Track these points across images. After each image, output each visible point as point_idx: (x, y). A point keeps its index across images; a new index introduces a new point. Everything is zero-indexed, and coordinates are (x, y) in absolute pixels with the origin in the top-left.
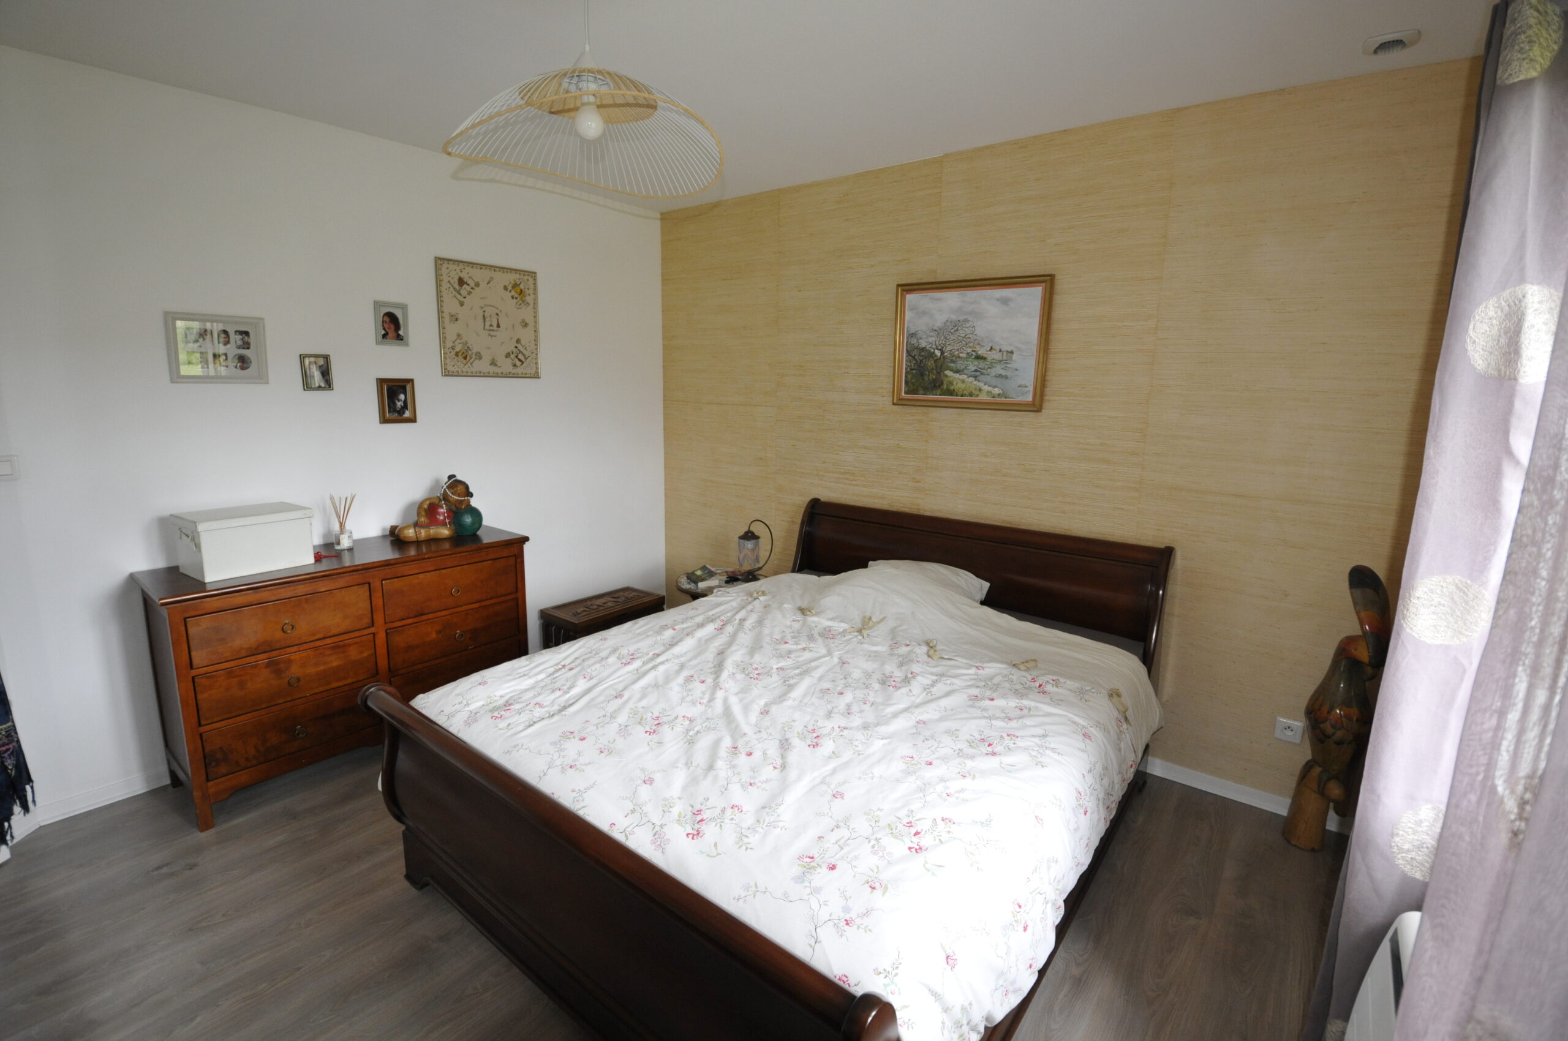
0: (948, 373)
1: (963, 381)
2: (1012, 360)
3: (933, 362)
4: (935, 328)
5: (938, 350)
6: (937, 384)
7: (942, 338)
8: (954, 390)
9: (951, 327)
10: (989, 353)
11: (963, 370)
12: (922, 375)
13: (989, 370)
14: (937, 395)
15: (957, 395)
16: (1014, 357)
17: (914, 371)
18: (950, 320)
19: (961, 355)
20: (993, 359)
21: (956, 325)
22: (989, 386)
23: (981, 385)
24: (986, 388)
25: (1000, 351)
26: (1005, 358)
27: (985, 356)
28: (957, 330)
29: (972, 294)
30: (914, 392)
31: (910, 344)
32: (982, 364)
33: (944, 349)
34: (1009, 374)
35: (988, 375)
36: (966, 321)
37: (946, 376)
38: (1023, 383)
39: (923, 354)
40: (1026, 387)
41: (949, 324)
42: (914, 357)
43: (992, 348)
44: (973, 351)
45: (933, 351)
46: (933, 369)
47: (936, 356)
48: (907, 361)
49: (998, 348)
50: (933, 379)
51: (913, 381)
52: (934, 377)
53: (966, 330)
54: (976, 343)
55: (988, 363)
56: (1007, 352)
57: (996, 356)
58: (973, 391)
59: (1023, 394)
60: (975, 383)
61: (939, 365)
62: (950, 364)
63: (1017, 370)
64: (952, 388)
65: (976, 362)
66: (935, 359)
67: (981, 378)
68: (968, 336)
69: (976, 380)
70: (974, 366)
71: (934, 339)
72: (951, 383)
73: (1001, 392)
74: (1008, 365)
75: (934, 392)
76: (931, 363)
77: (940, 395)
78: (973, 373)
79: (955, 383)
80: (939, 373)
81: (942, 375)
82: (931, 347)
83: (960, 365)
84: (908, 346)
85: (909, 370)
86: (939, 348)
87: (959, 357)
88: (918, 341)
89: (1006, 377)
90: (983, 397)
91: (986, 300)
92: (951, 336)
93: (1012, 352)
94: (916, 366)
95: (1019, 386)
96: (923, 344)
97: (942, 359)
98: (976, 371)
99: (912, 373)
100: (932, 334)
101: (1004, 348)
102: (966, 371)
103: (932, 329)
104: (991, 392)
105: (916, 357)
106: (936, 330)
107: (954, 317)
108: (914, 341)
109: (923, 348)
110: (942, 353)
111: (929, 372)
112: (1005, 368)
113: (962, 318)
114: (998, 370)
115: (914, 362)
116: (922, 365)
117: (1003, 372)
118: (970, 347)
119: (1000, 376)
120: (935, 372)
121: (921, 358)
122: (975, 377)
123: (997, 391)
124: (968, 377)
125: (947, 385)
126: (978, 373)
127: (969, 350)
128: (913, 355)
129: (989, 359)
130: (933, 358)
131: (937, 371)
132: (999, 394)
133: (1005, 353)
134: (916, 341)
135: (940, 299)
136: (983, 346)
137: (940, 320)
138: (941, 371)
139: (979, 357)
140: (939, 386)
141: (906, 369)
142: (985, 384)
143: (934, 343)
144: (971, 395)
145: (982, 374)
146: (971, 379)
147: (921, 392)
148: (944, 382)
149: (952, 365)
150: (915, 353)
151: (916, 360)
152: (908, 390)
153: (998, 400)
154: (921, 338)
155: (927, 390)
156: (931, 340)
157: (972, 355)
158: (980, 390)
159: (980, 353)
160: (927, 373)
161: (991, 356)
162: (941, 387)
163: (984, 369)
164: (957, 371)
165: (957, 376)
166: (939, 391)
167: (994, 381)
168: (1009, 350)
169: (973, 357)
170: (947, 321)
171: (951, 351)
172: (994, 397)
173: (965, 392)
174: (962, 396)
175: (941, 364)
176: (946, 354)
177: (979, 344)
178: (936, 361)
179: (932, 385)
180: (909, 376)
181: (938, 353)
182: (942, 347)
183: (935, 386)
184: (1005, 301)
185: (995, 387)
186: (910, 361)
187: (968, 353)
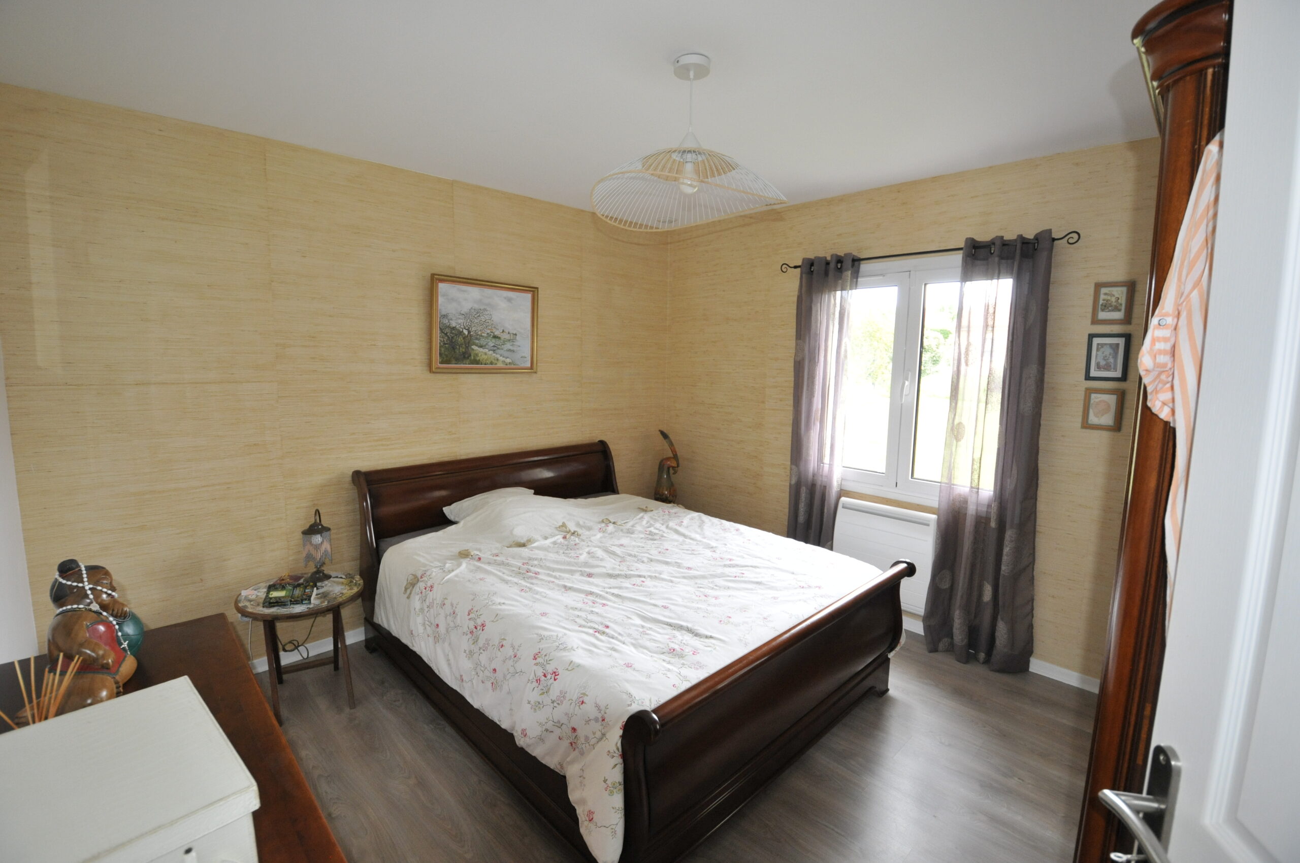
0: (474, 347)
1: (486, 354)
2: (516, 339)
3: (462, 339)
4: (462, 312)
5: (466, 329)
6: (466, 356)
7: (469, 321)
8: (479, 360)
9: (475, 313)
10: (502, 334)
11: (485, 346)
12: (454, 348)
13: (502, 346)
14: (466, 364)
15: (481, 364)
16: (518, 337)
17: (447, 345)
18: (473, 308)
19: (483, 334)
20: (505, 339)
21: (479, 313)
22: (503, 357)
23: (498, 356)
24: (501, 358)
25: (509, 333)
26: (512, 338)
27: (499, 336)
28: (479, 316)
29: (488, 292)
30: (448, 362)
31: (442, 323)
32: (498, 342)
33: (470, 329)
34: (515, 349)
35: (502, 349)
36: (485, 310)
37: (473, 350)
38: (523, 355)
39: (453, 332)
40: (525, 357)
41: (473, 311)
42: (446, 334)
43: (503, 331)
44: (491, 332)
45: (461, 330)
46: (463, 344)
47: (464, 334)
48: (440, 337)
49: (507, 331)
50: (463, 352)
51: (446, 353)
52: (464, 350)
53: (486, 316)
54: (493, 326)
55: (501, 341)
56: (513, 334)
57: (507, 337)
58: (493, 361)
59: (524, 363)
60: (494, 355)
61: (467, 341)
62: (475, 341)
63: (519, 346)
64: (478, 359)
65: (494, 340)
66: (464, 336)
67: (499, 351)
68: (487, 321)
69: (494, 353)
70: (493, 343)
71: (462, 321)
72: (477, 355)
73: (511, 361)
74: (514, 343)
75: (464, 362)
76: (460, 340)
77: (469, 364)
78: (492, 348)
79: (480, 355)
80: (467, 347)
81: (470, 349)
82: (460, 327)
83: (483, 342)
84: (441, 325)
85: (442, 344)
86: (467, 328)
87: (482, 336)
88: (449, 322)
89: (513, 351)
90: (500, 365)
91: (498, 297)
92: (475, 320)
93: (516, 335)
94: (449, 342)
95: (522, 357)
96: (453, 324)
97: (469, 337)
98: (494, 346)
99: (445, 347)
100: (460, 317)
101: (511, 332)
102: (487, 346)
103: (460, 313)
104: (505, 361)
105: (448, 334)
106: (463, 315)
107: (476, 306)
108: (446, 321)
109: (454, 327)
110: (469, 332)
111: (459, 346)
112: (513, 345)
113: (482, 308)
114: (508, 346)
115: (446, 338)
116: (453, 341)
117: (511, 348)
118: (489, 329)
119: (509, 350)
120: (464, 346)
121: (453, 335)
122: (494, 351)
123: (508, 361)
124: (489, 351)
125: (474, 357)
126: (495, 348)
127: (489, 331)
128: (445, 332)
129: (502, 338)
130: (462, 335)
131: (466, 345)
132: (510, 363)
133: (512, 335)
134: (447, 321)
135: (464, 291)
136: (498, 329)
137: (466, 307)
138: (469, 346)
139: (495, 337)
140: (468, 358)
141: (440, 343)
142: (501, 356)
143: (462, 325)
144: (492, 363)
145: (498, 349)
146: (491, 352)
147: (454, 362)
148: (472, 354)
149: (477, 341)
150: (447, 330)
151: (448, 337)
152: (442, 361)
153: (509, 366)
154: (451, 319)
155: (458, 360)
156: (460, 321)
157: (491, 335)
158: (497, 360)
159: (496, 333)
160: (458, 347)
161: (505, 336)
162: (470, 358)
163: (499, 345)
164: (481, 347)
165: (481, 350)
166: (468, 361)
167: (506, 354)
168: (514, 333)
169: (491, 336)
170: (472, 308)
171: (475, 331)
172: (507, 365)
173: (487, 361)
174: (485, 364)
175: (469, 340)
176: (472, 333)
177: (495, 327)
178: (464, 338)
179: (463, 356)
180: (443, 349)
181: (466, 332)
182: (469, 328)
183: (464, 357)
184: (509, 300)
185: (507, 358)
186: (443, 337)
187: (488, 334)
